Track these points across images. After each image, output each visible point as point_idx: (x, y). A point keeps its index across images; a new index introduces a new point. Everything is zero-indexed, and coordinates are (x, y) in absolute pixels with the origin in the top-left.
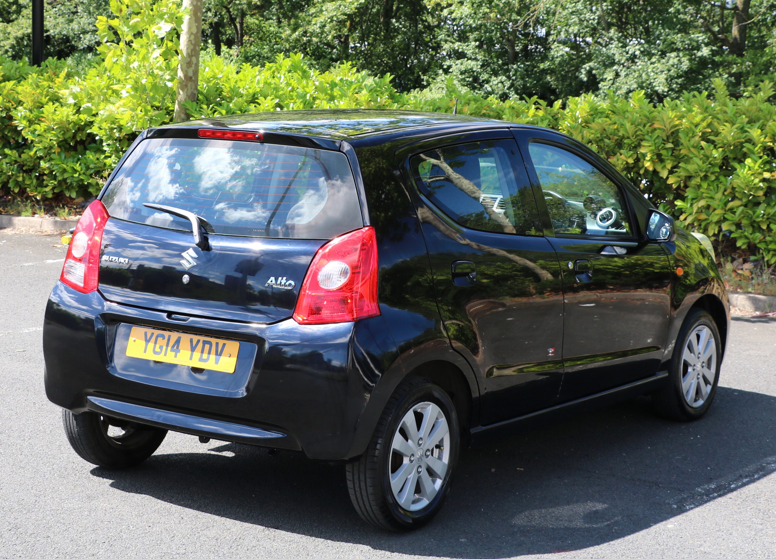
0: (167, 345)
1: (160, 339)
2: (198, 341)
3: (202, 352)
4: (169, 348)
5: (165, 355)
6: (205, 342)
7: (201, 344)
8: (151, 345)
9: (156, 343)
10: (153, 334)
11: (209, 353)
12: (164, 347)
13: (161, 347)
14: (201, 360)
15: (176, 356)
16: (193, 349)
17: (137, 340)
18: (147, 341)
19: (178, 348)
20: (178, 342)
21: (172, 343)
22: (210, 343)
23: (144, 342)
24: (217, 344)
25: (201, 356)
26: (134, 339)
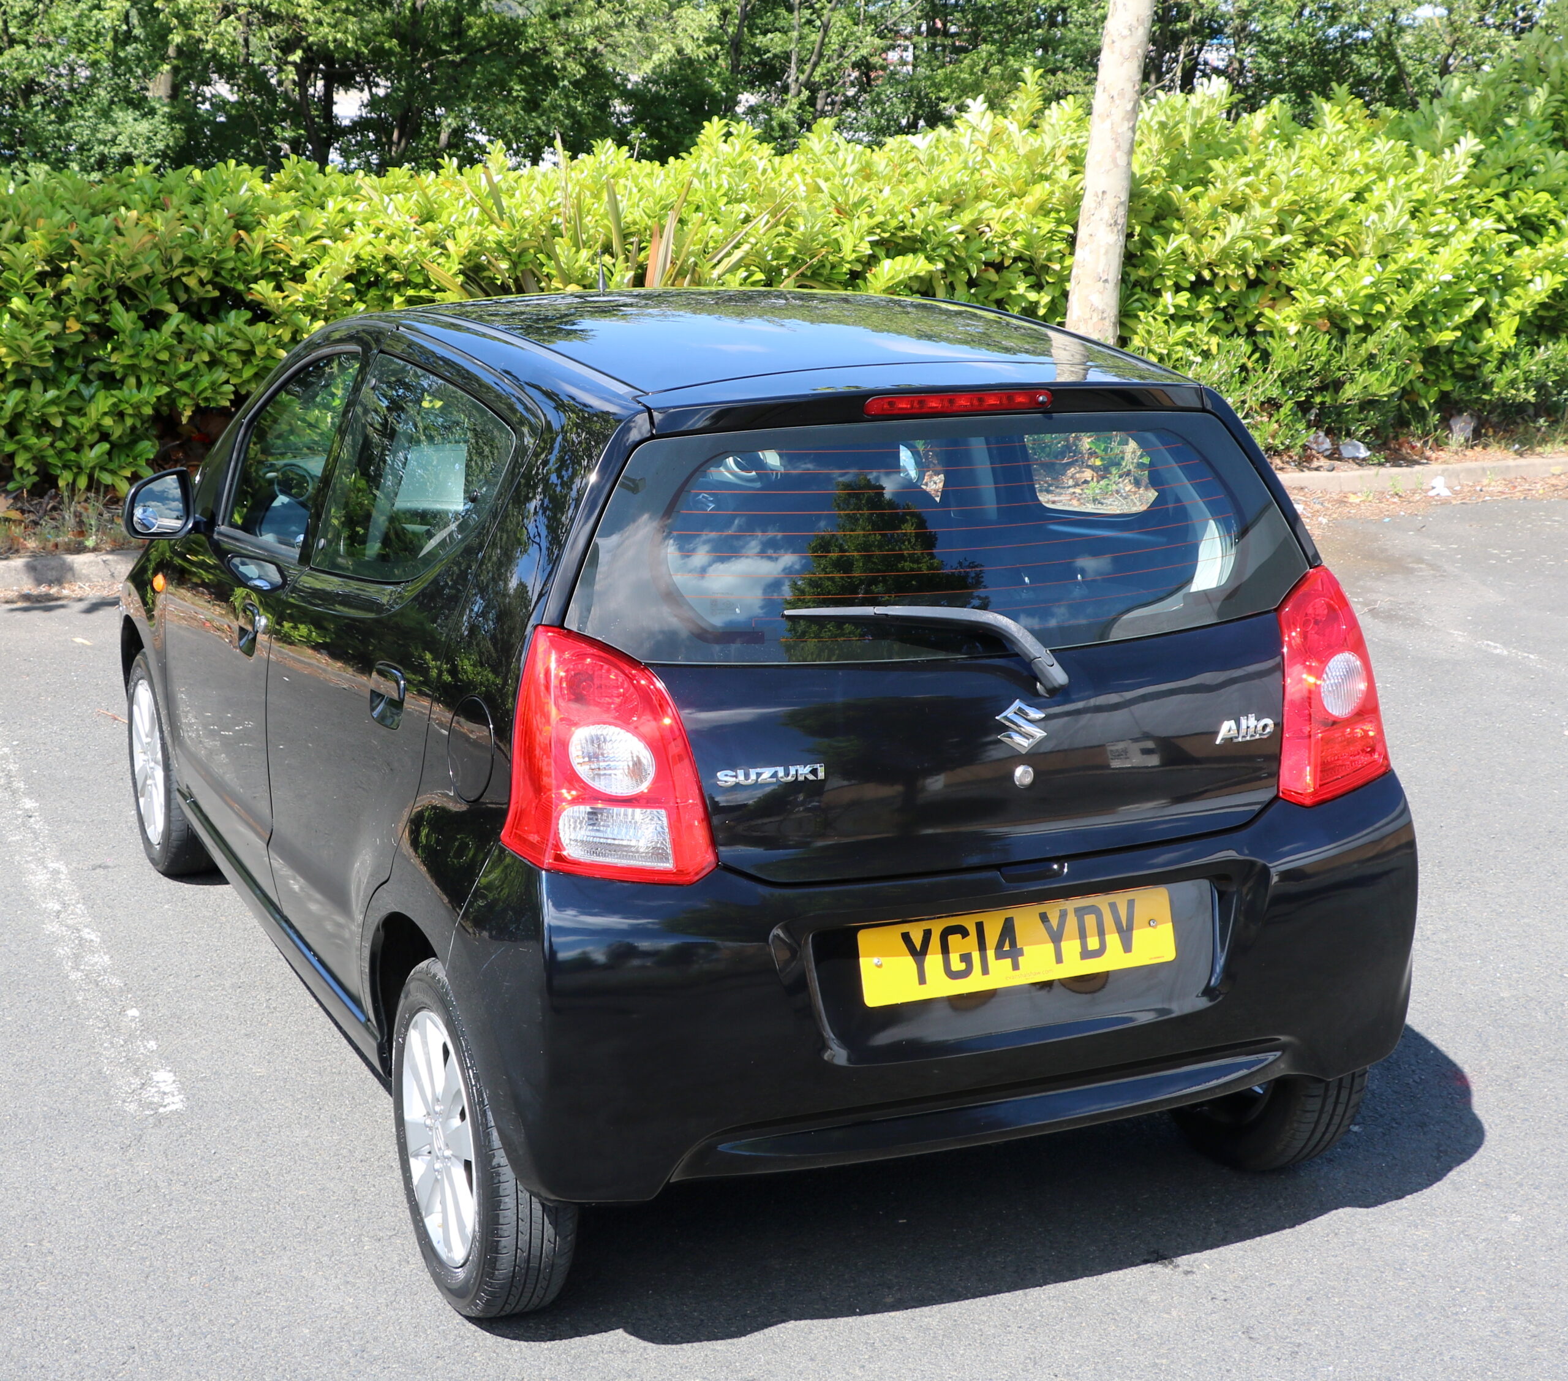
0: (982, 947)
1: (954, 940)
2: (1063, 915)
3: (1083, 936)
4: (991, 953)
5: (985, 971)
6: (1080, 912)
7: (1072, 922)
8: (934, 961)
9: (945, 950)
10: (927, 934)
11: (1101, 933)
12: (976, 956)
13: (966, 958)
14: (1086, 954)
15: (1016, 967)
16: (1056, 938)
17: (884, 960)
18: (919, 954)
19: (1013, 944)
20: (1008, 930)
21: (992, 937)
22: (1094, 910)
23: (909, 961)
24: (1113, 907)
25: (1084, 945)
26: (875, 960)
